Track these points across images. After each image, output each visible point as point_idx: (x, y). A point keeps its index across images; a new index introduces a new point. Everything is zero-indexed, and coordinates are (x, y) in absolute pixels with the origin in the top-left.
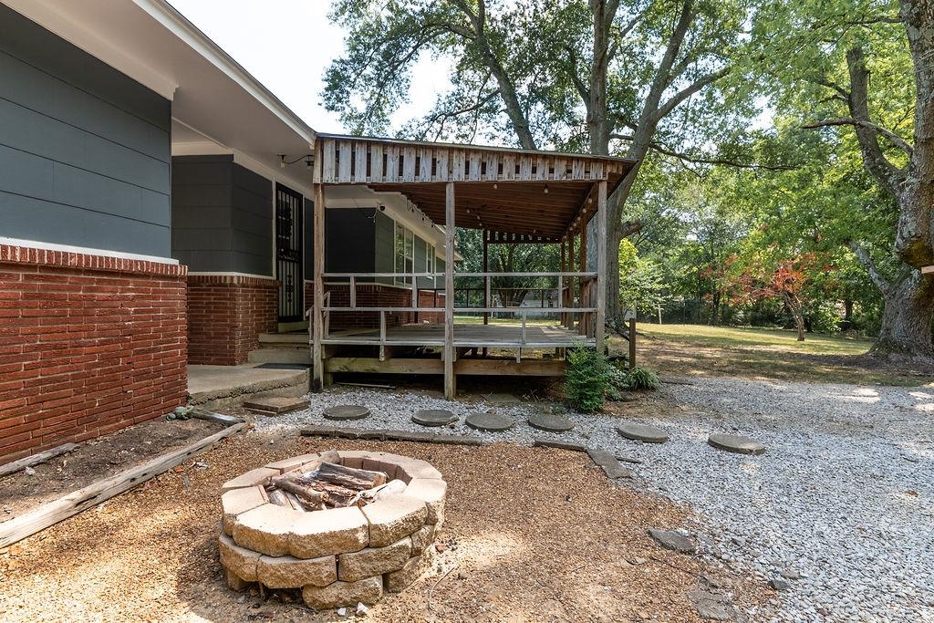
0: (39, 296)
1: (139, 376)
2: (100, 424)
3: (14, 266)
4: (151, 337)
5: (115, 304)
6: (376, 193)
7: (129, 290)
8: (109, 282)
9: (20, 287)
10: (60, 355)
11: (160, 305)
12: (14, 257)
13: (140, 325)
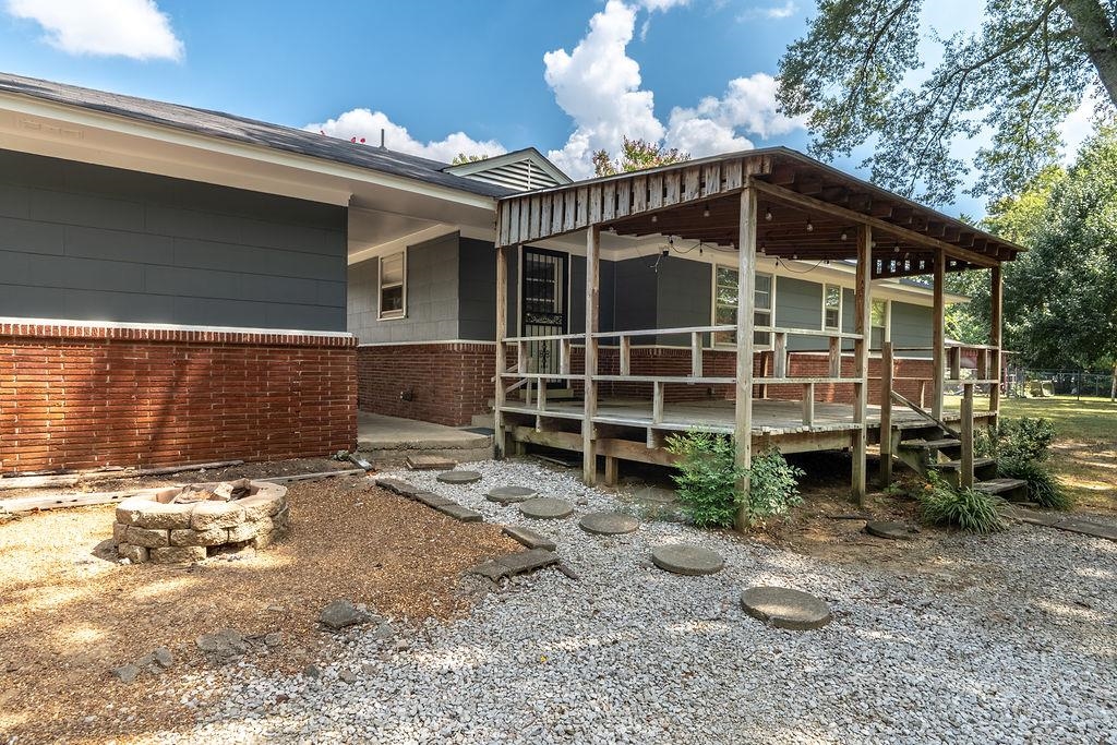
0: (225, 362)
1: (306, 422)
2: (271, 452)
3: (204, 343)
4: (320, 393)
5: (285, 367)
6: (639, 238)
7: (298, 358)
8: (279, 352)
9: (210, 357)
10: (239, 401)
11: (328, 369)
12: (203, 338)
13: (306, 384)
